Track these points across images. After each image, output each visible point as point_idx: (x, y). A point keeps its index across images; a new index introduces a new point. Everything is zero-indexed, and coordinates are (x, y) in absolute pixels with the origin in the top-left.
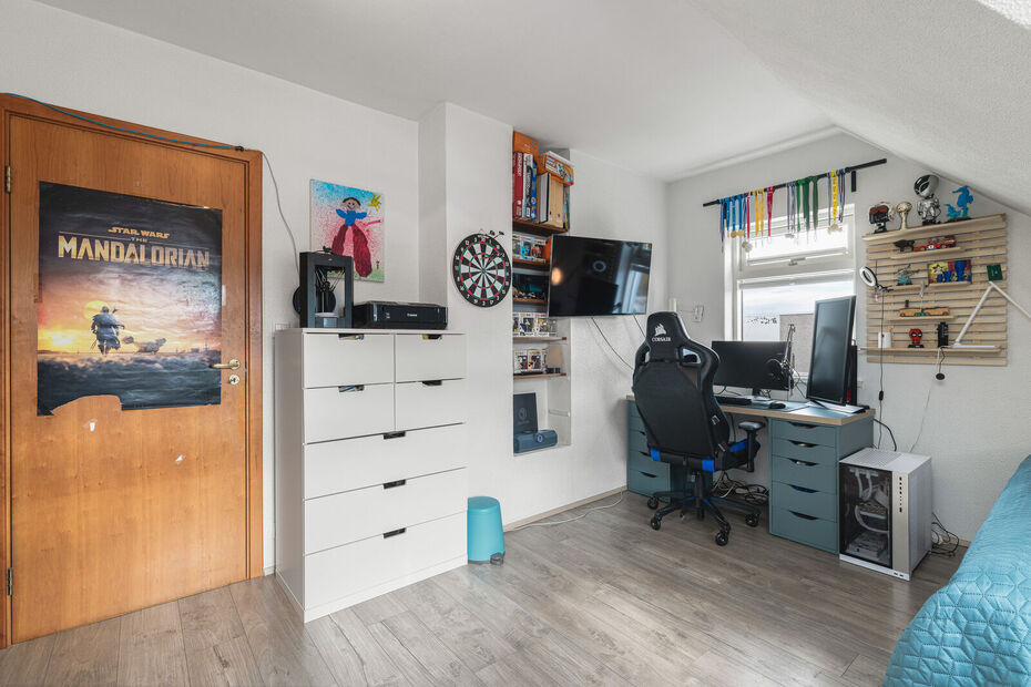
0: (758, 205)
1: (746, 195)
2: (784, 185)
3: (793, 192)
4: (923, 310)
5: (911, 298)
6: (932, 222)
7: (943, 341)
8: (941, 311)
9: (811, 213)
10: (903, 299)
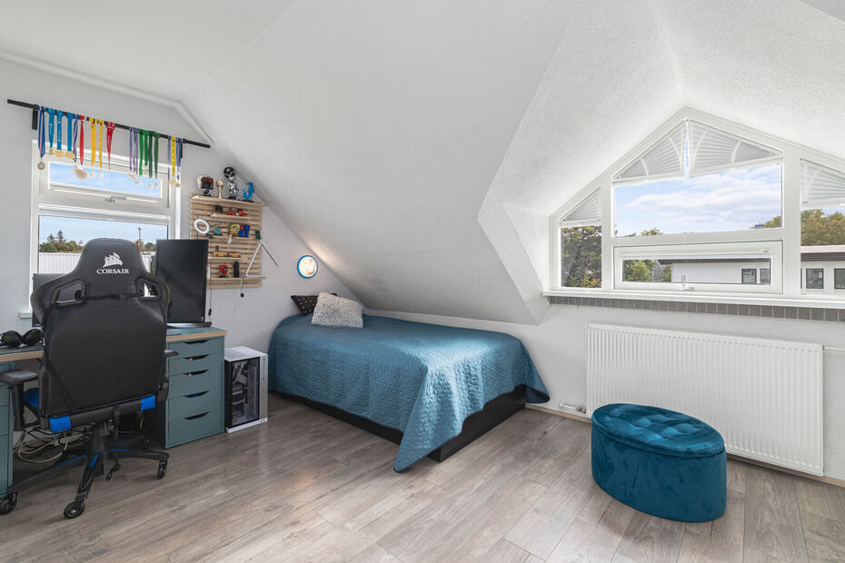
0: (95, 134)
1: (81, 118)
2: (127, 128)
3: (136, 139)
4: (228, 253)
5: (220, 245)
6: (234, 198)
7: (236, 274)
8: (237, 255)
9: (153, 163)
10: (216, 245)
